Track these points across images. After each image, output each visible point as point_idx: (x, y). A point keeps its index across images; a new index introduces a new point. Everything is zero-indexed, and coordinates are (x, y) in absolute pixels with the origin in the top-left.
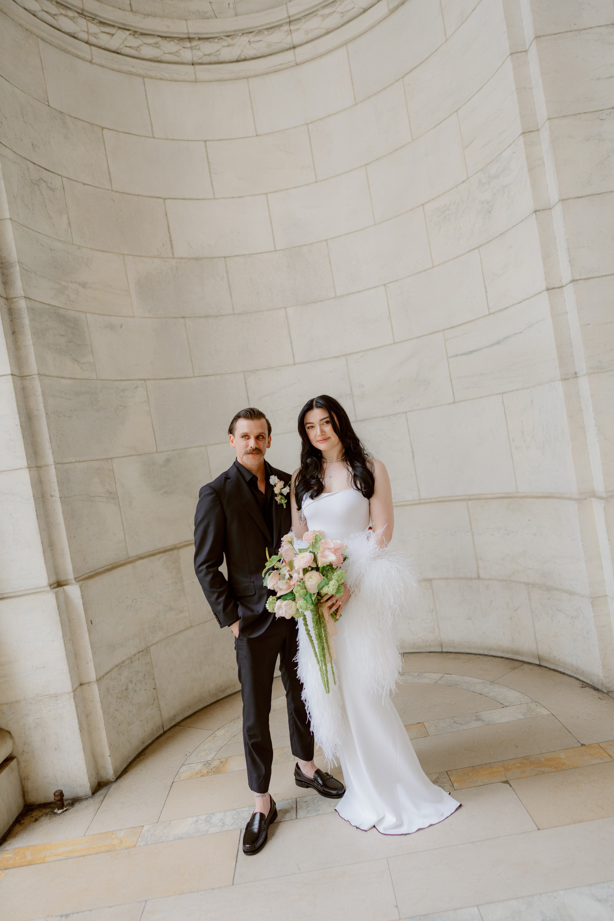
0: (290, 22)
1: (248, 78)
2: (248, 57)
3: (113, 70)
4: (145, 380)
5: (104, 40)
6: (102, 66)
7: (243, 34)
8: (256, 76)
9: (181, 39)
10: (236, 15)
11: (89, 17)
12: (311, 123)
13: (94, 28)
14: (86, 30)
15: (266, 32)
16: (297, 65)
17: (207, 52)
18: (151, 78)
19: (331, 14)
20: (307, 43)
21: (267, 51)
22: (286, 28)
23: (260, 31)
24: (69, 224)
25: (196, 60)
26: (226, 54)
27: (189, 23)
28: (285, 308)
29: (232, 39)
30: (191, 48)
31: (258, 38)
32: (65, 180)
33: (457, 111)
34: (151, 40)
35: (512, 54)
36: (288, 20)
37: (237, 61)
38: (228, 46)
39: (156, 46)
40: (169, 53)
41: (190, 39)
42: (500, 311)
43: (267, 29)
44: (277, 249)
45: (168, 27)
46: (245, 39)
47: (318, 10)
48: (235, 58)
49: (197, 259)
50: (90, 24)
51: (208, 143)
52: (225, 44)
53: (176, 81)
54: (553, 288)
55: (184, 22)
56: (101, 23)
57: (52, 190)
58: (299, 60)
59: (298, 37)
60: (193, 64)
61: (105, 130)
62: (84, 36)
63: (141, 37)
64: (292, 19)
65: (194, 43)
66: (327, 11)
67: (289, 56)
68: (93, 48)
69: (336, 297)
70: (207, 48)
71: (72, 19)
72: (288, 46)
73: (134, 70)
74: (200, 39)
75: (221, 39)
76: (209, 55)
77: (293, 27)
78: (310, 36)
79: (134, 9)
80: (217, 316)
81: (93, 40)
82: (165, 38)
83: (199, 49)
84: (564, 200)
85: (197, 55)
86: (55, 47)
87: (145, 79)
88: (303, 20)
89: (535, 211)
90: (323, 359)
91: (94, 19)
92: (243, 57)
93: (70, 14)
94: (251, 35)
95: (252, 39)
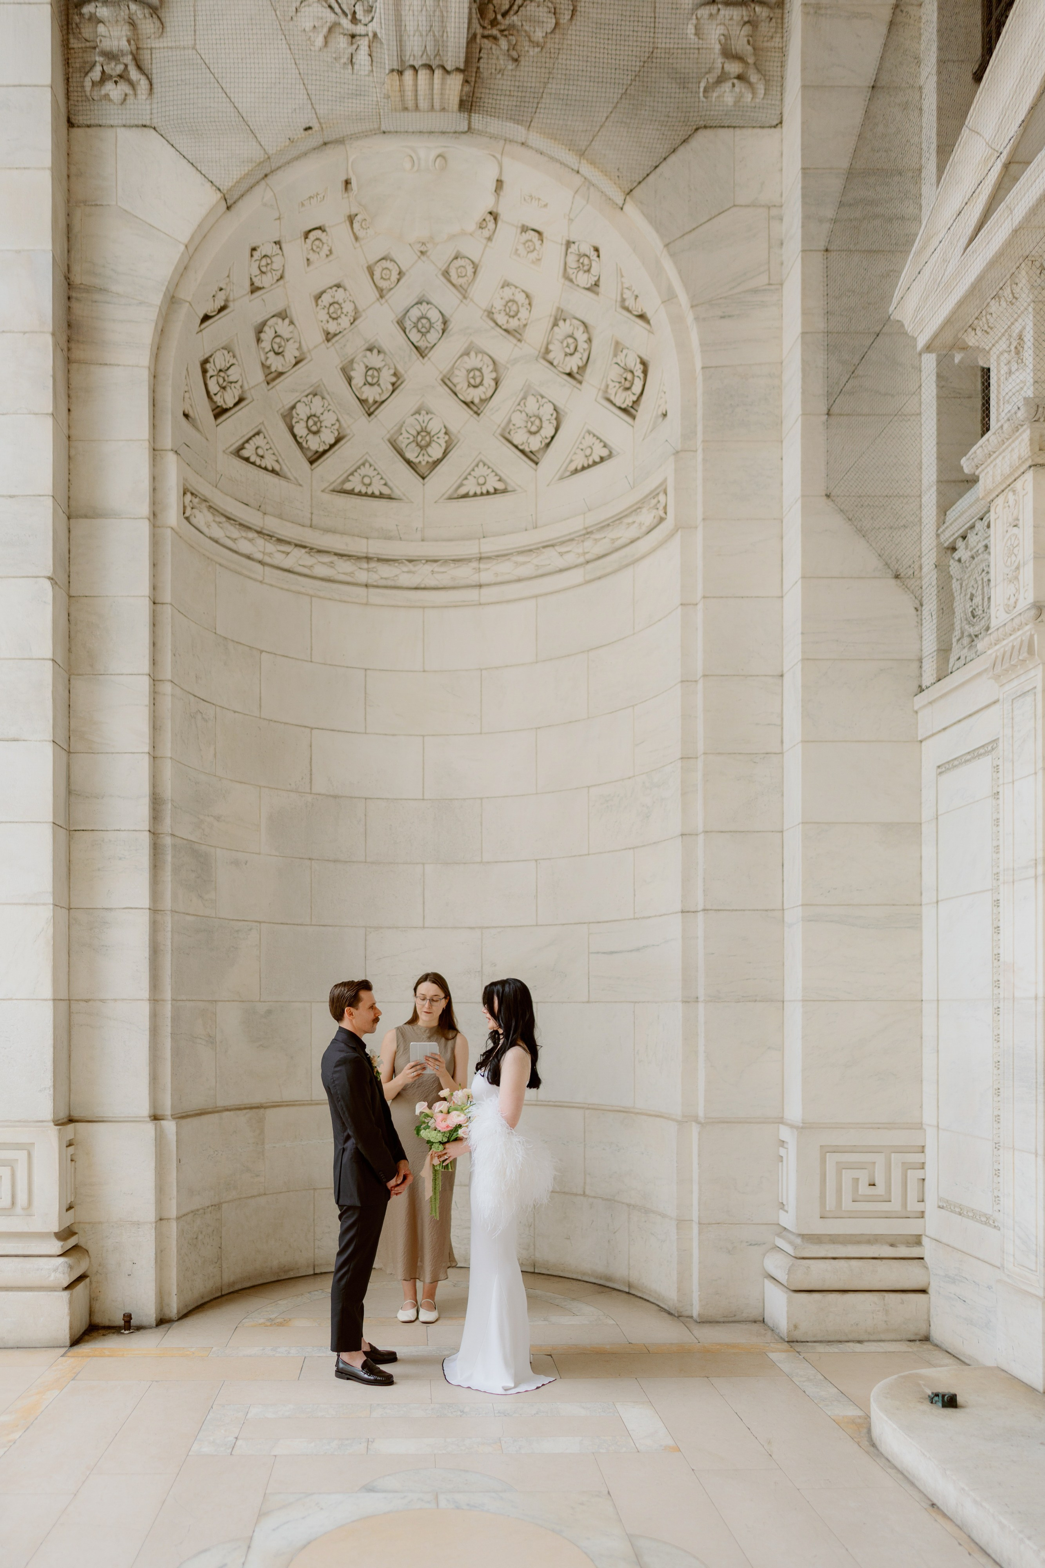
0: (480, 559)
1: (424, 608)
2: (428, 586)
3: (282, 589)
4: (260, 922)
5: (279, 559)
6: (271, 585)
7: (427, 561)
8: (433, 607)
9: (359, 558)
10: (423, 540)
11: (268, 535)
12: (486, 669)
13: (271, 547)
14: (262, 550)
15: (452, 565)
16: (480, 604)
17: (385, 576)
18: (320, 597)
19: (524, 563)
20: (495, 584)
21: (451, 584)
22: (474, 564)
23: (446, 562)
24: (215, 755)
25: (370, 582)
26: (405, 580)
27: (371, 542)
28: (423, 864)
29: (414, 566)
30: (368, 570)
31: (442, 569)
32: (218, 708)
33: (633, 706)
34: (326, 559)
35: (682, 681)
36: (478, 556)
37: (416, 588)
38: (408, 572)
39: (331, 565)
40: (344, 574)
41: (368, 559)
42: (644, 918)
43: (453, 560)
44: (426, 797)
45: (347, 545)
46: (428, 568)
47: (511, 554)
48: (415, 585)
49: (335, 797)
50: (267, 544)
51: (368, 672)
52: (405, 569)
53: (345, 602)
54: (688, 912)
55: (365, 540)
56: (280, 541)
57: (206, 721)
58: (482, 601)
59: (485, 577)
60: (366, 586)
61: (264, 654)
62: (259, 556)
63: (317, 556)
64: (483, 555)
65: (373, 565)
66: (521, 559)
67: (472, 595)
68: (267, 568)
69: (481, 862)
70: (385, 571)
71: (251, 540)
72: (474, 583)
73: (303, 590)
74: (379, 560)
75: (402, 563)
76: (386, 579)
77: (482, 566)
78: (499, 579)
79: (314, 522)
80: (346, 862)
81: (267, 559)
82: (341, 555)
83: (375, 572)
84: (707, 832)
85: (373, 578)
86: (231, 570)
87: (314, 599)
88: (495, 562)
89: (682, 835)
90: (455, 928)
91: (271, 536)
92: (423, 586)
93: (251, 535)
94: (435, 565)
95: (436, 569)
